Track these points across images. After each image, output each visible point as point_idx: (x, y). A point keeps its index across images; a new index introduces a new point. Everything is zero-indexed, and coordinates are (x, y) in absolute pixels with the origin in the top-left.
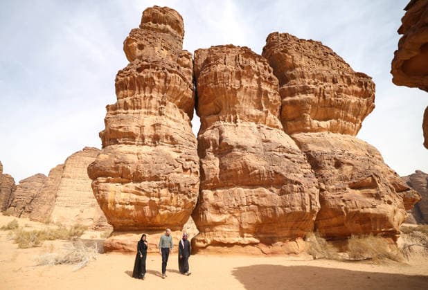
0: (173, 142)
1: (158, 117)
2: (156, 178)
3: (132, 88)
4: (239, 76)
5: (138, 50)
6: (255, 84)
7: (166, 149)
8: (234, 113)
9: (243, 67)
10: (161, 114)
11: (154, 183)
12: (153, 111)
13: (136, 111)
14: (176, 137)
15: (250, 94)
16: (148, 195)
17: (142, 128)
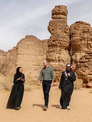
0: (63, 61)
1: (59, 54)
2: (60, 71)
3: (52, 46)
4: (81, 40)
5: (52, 31)
6: (86, 42)
7: (62, 63)
8: (81, 51)
9: (82, 38)
10: (60, 54)
11: (59, 72)
12: (58, 53)
13: (54, 53)
14: (64, 60)
15: (85, 45)
16: (58, 74)
17: (55, 58)
